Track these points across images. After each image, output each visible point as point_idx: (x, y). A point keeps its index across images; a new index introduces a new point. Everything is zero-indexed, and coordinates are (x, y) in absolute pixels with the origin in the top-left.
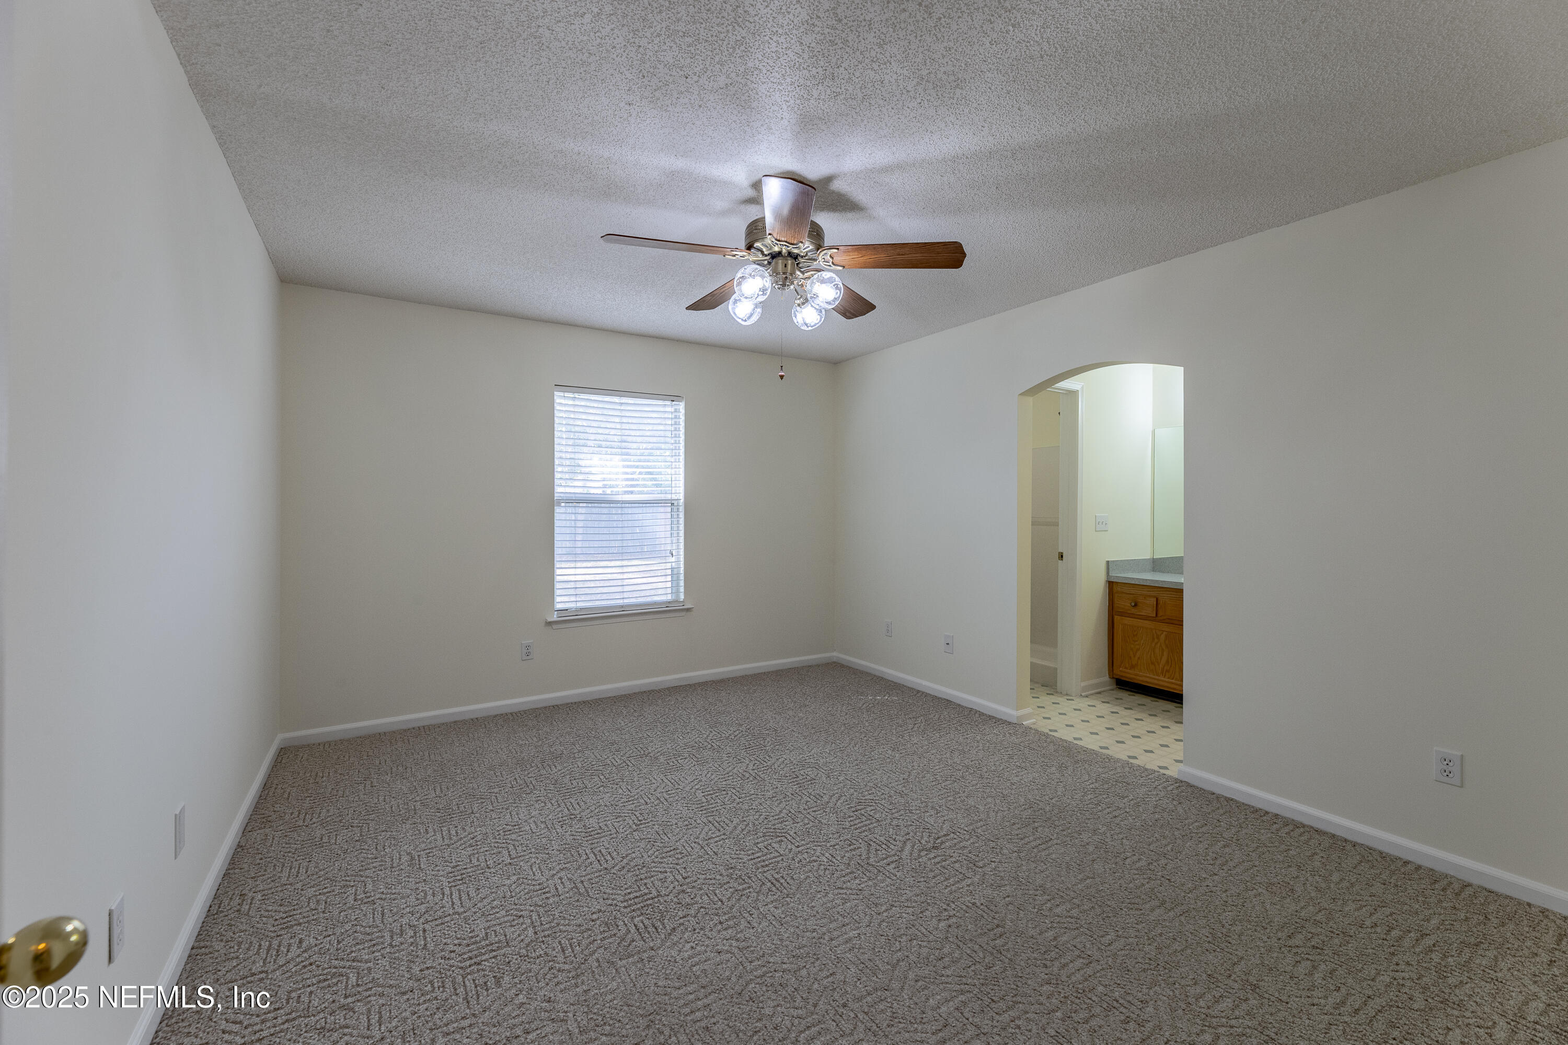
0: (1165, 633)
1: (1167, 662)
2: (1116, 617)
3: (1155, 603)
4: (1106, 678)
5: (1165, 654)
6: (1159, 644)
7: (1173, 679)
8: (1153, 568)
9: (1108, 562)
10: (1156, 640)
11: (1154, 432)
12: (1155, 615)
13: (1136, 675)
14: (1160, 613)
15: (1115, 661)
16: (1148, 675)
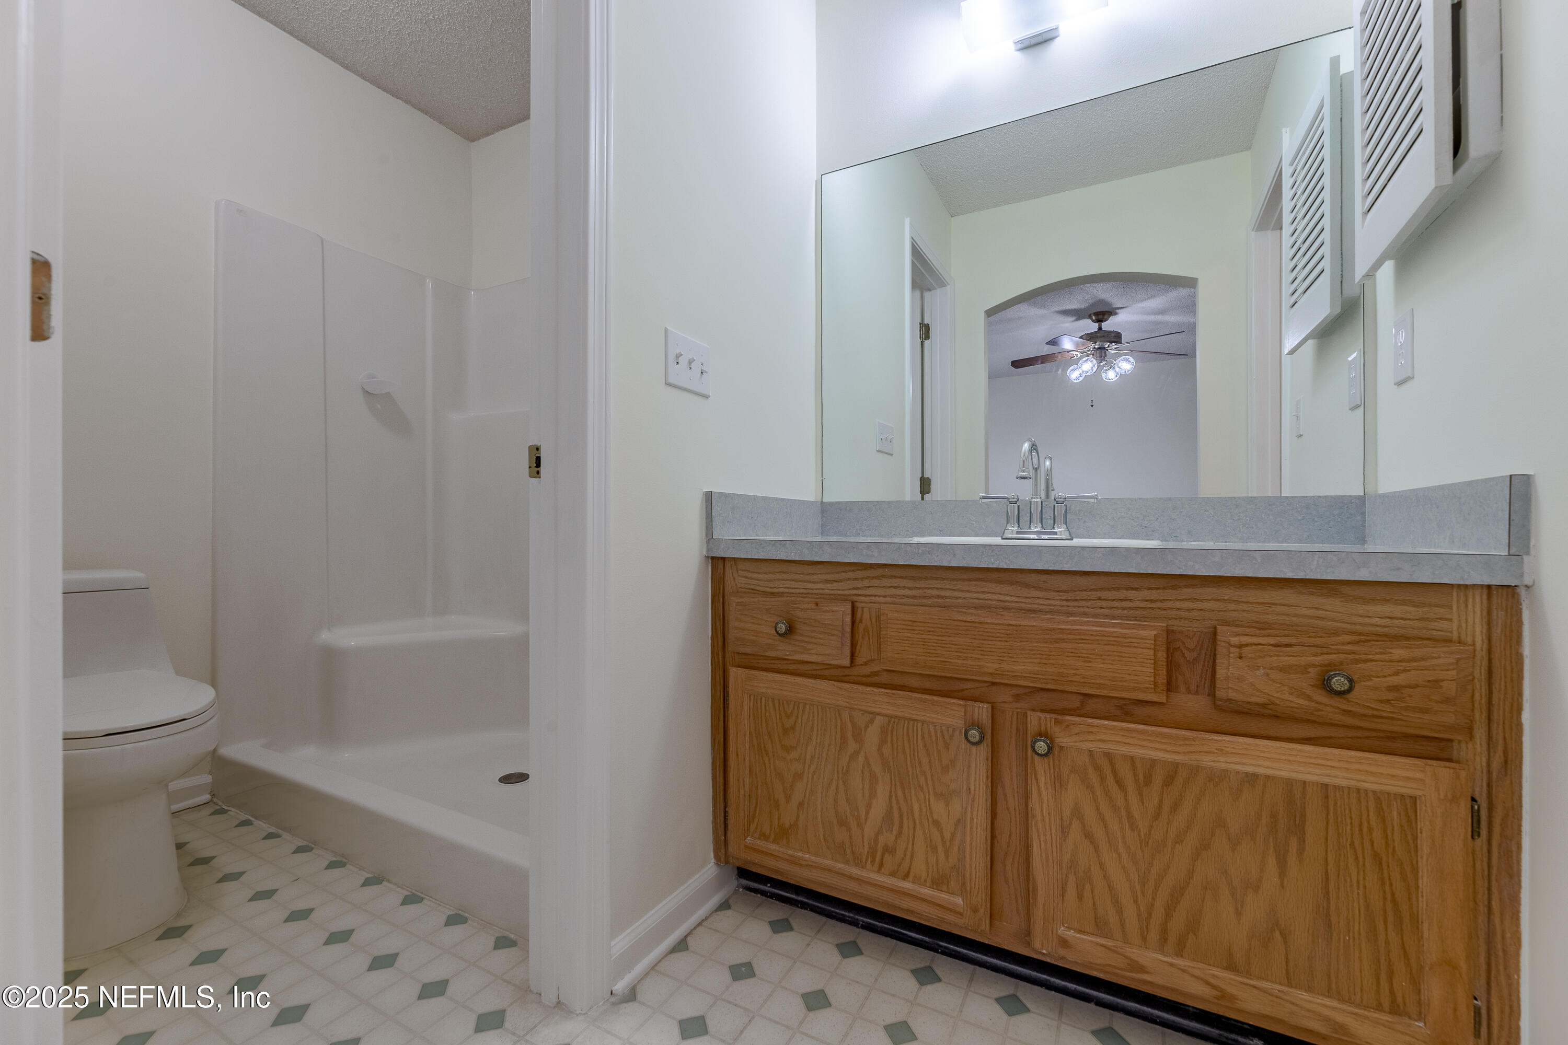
0: (878, 720)
1: (888, 818)
2: (735, 674)
3: (848, 619)
4: (709, 870)
5: (882, 791)
6: (861, 759)
7: (905, 877)
8: (823, 526)
9: (709, 496)
10: (852, 746)
11: (820, 185)
12: (846, 662)
13: (793, 861)
14: (864, 654)
15: (731, 810)
16: (828, 862)
